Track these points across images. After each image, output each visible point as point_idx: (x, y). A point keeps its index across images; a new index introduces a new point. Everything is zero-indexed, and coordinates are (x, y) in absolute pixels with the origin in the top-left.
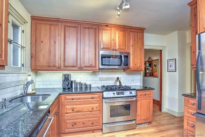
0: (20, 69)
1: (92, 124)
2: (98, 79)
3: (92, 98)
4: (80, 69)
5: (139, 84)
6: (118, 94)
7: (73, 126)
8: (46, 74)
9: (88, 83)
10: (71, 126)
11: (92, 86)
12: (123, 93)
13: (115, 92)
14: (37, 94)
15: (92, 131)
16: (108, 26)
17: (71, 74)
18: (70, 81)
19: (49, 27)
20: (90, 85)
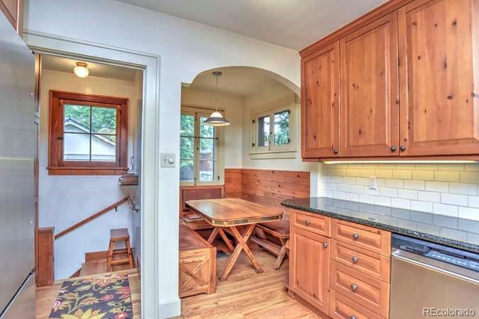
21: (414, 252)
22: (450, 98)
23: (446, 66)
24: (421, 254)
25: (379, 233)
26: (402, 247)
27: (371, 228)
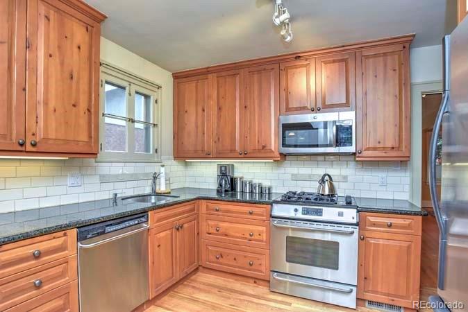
0: (152, 156)
1: (251, 265)
2: (289, 177)
3: (251, 213)
4: (242, 156)
5: (405, 196)
6: (306, 212)
7: (217, 258)
8: (199, 164)
9: (266, 184)
10: (214, 259)
11: (273, 191)
12: (319, 213)
13: (300, 208)
14: (172, 194)
15: (252, 281)
16: (299, 57)
17: (235, 164)
18: (229, 177)
19: (194, 85)
20: (269, 189)
21: (98, 234)
22: (74, 106)
23: (72, 78)
24: (103, 233)
25: (65, 235)
26: (89, 236)
27: (54, 235)
